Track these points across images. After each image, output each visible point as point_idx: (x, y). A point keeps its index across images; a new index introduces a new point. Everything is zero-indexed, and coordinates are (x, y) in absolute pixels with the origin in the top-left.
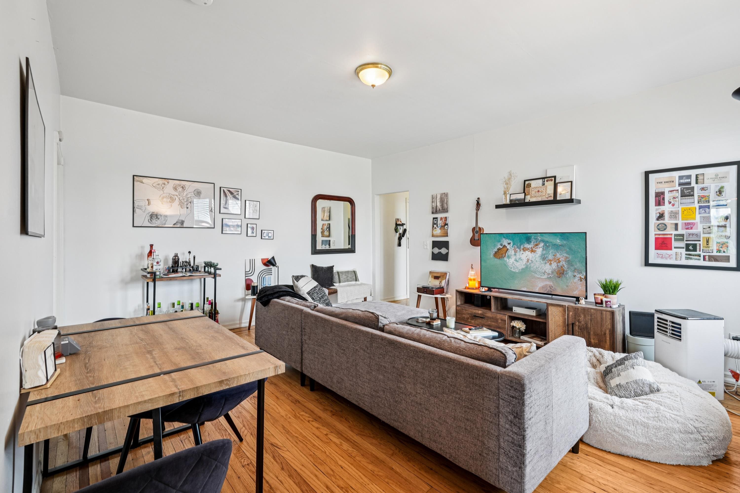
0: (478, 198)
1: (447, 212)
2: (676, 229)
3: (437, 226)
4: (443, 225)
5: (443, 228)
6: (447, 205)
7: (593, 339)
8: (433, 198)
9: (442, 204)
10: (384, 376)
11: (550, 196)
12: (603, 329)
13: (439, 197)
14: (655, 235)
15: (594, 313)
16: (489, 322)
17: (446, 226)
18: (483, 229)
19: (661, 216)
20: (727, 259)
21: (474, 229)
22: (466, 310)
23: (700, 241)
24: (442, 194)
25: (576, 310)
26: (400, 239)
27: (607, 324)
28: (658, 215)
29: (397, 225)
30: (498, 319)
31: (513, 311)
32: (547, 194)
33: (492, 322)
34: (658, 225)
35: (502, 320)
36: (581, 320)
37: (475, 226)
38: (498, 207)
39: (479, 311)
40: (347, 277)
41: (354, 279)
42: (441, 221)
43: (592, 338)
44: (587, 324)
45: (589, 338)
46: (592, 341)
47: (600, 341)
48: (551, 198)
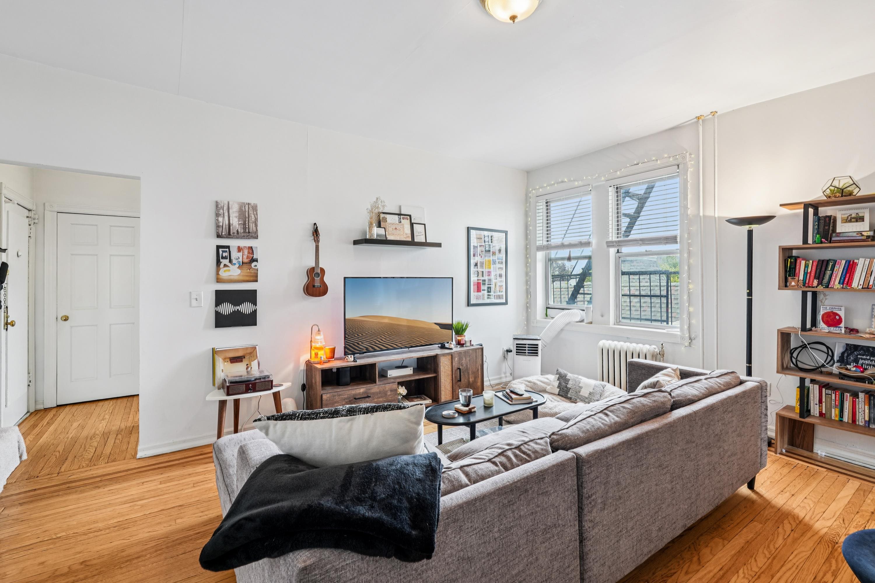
0: (315, 224)
1: (256, 237)
2: (483, 276)
3: (230, 261)
4: (246, 260)
5: (245, 266)
6: (256, 226)
7: (471, 378)
8: (218, 206)
9: (245, 222)
11: (407, 236)
13: (235, 209)
14: (473, 280)
15: (472, 353)
17: (253, 264)
19: (476, 265)
20: (501, 297)
21: (311, 271)
23: (492, 284)
24: (242, 206)
25: (458, 355)
28: (474, 264)
30: (387, 391)
32: (404, 234)
33: (379, 398)
35: (391, 391)
37: (313, 265)
39: (361, 390)
44: (467, 366)
45: (469, 378)
46: (471, 380)
47: (476, 378)
48: (410, 239)
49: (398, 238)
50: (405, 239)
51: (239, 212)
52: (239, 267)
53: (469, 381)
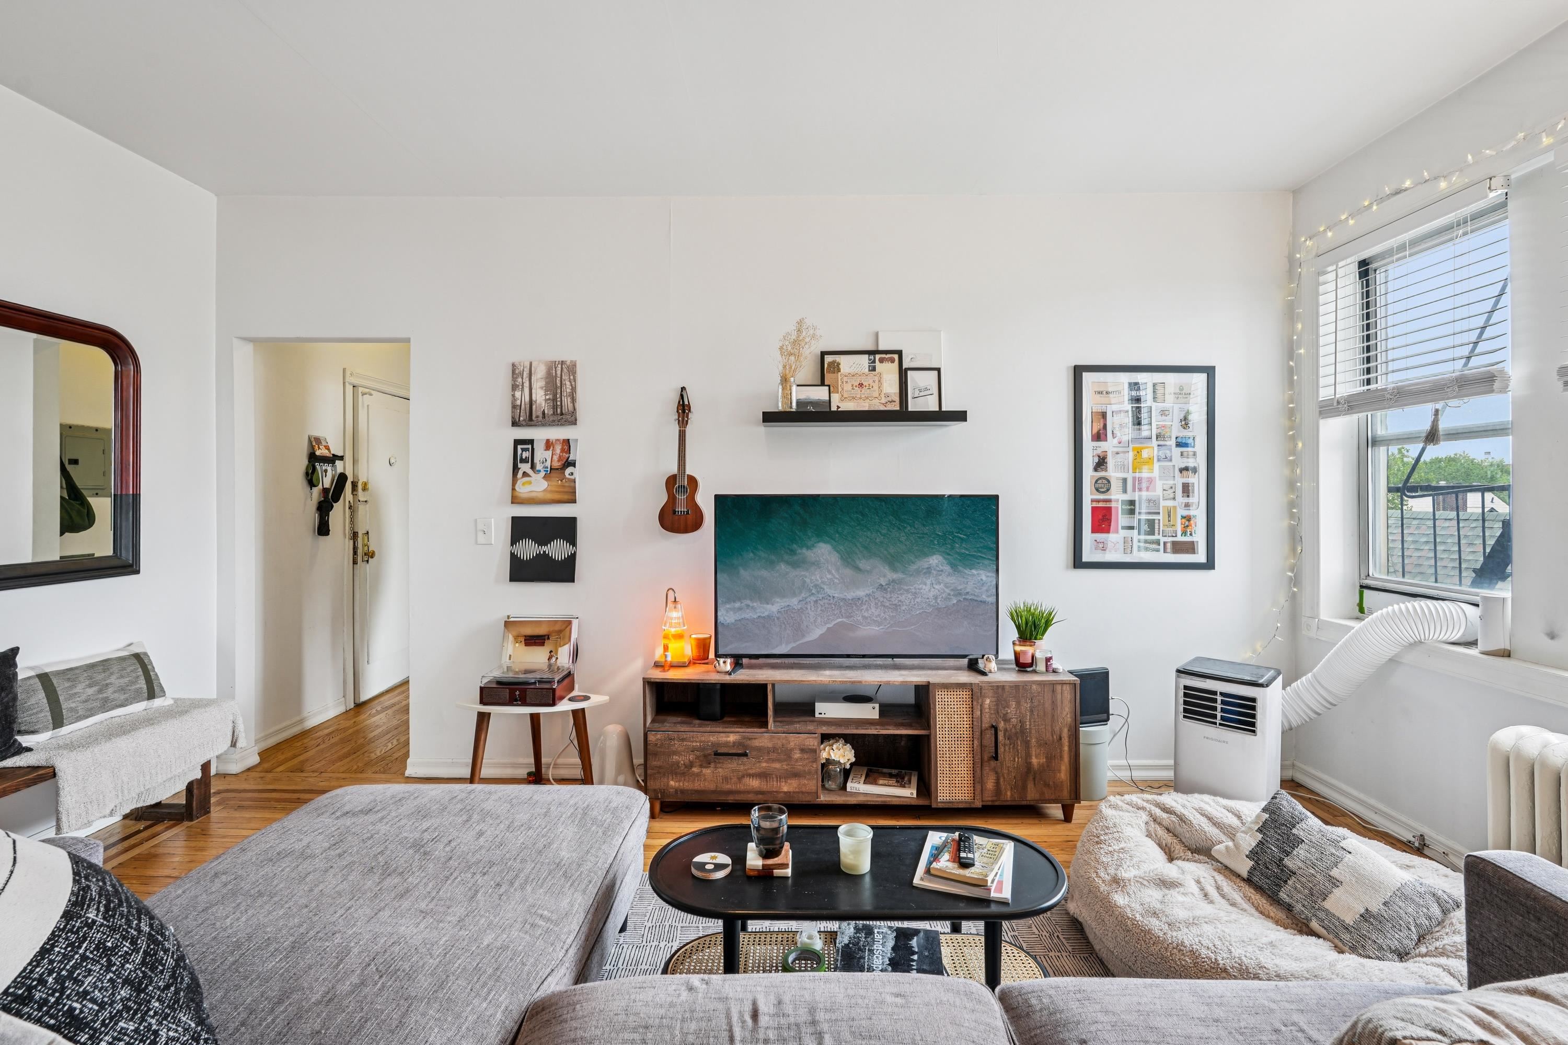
0: (683, 389)
1: (574, 422)
2: (1125, 491)
3: (532, 467)
4: (556, 464)
5: (554, 474)
6: (574, 401)
7: (1037, 757)
8: (515, 371)
9: (555, 395)
11: (890, 399)
12: (1057, 729)
13: (540, 373)
14: (1093, 501)
15: (1039, 693)
16: (764, 765)
17: (569, 471)
18: (700, 481)
19: (1101, 463)
20: (1190, 548)
21: (671, 481)
22: (683, 740)
23: (1159, 513)
24: (551, 366)
25: (1000, 690)
26: (324, 508)
27: (1065, 713)
28: (1096, 460)
29: (313, 458)
30: (791, 750)
31: (817, 715)
32: (883, 396)
33: (773, 761)
34: (1096, 482)
35: (803, 750)
36: (1009, 716)
37: (674, 469)
38: (770, 418)
39: (730, 736)
40: (100, 691)
41: (138, 691)
42: (550, 452)
43: (1034, 753)
44: (1022, 722)
45: (1028, 755)
46: (1034, 761)
47: (1050, 758)
48: (896, 407)
49: (865, 406)
50: (882, 408)
51: (547, 378)
52: (545, 477)
53: (1029, 765)
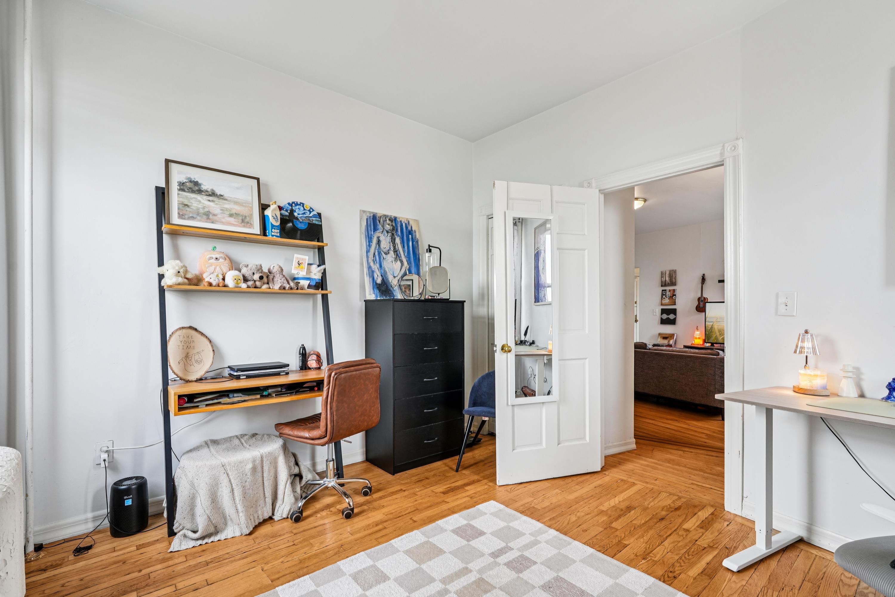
0: (704, 275)
1: (675, 285)
3: (666, 296)
4: (671, 296)
5: (671, 298)
6: (675, 280)
8: (662, 273)
9: (671, 279)
10: (652, 371)
13: (668, 273)
17: (674, 297)
18: (707, 299)
21: (699, 299)
24: (670, 271)
37: (700, 296)
42: (670, 293)
52: (668, 299)
